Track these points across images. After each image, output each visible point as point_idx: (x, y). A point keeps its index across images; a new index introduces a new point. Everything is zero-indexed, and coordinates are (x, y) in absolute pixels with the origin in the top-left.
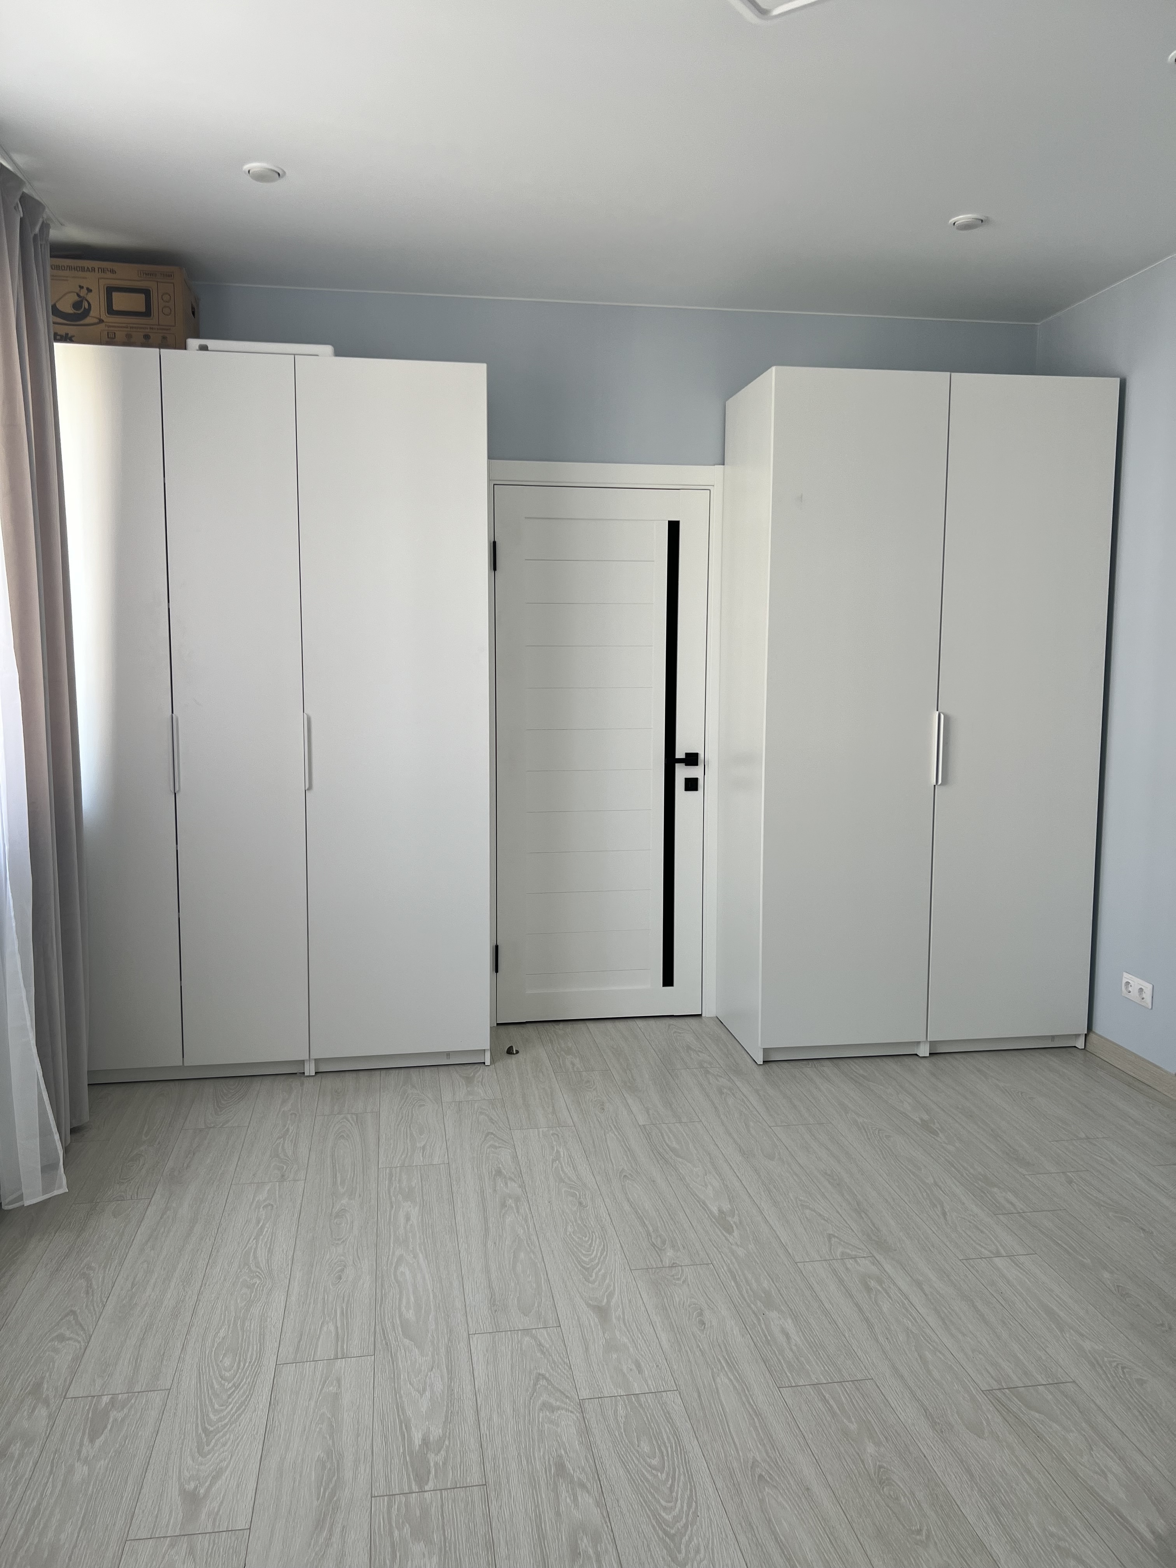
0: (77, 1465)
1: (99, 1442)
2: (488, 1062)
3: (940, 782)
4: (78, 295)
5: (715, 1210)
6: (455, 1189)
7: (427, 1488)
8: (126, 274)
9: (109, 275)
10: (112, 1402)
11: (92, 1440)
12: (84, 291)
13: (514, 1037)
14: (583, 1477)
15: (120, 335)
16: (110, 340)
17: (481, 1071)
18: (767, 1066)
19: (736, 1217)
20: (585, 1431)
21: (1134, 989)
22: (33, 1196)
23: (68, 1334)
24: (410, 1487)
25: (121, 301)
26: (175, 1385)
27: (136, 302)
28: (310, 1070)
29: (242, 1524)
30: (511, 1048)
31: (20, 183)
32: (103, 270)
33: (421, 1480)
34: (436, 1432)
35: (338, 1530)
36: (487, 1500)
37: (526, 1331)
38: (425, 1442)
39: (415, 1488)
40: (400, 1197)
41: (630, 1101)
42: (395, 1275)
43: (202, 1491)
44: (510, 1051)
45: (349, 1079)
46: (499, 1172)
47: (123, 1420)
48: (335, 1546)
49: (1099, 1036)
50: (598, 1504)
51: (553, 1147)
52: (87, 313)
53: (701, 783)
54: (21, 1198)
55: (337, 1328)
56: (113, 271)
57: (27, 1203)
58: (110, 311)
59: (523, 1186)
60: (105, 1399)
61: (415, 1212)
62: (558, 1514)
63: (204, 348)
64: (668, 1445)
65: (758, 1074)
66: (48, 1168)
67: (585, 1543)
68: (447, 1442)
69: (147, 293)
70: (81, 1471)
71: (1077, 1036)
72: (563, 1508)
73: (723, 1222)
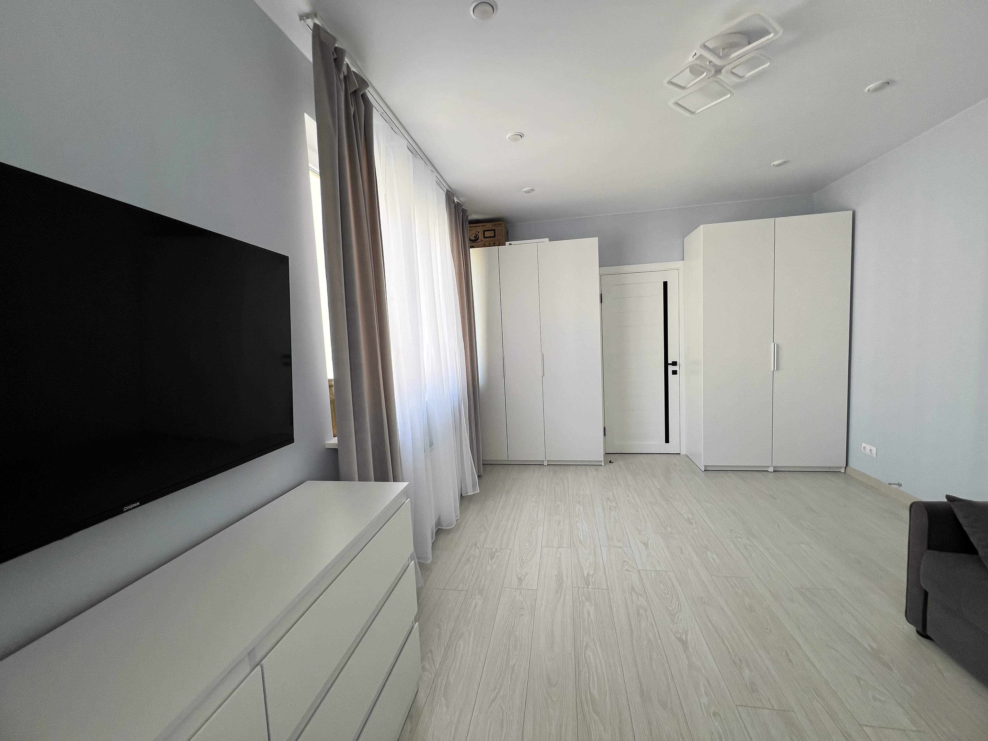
0: (488, 565)
1: (493, 560)
2: (603, 465)
3: (775, 369)
4: (476, 234)
5: (686, 518)
6: (594, 502)
7: (589, 587)
8: (489, 226)
9: (484, 227)
10: (496, 550)
11: (491, 560)
12: (477, 233)
13: (611, 458)
14: (641, 592)
15: (487, 244)
16: (485, 246)
17: (601, 468)
18: (705, 472)
19: (694, 520)
20: (641, 579)
21: (867, 450)
22: (470, 493)
23: (482, 531)
24: (584, 586)
25: (487, 234)
26: (513, 548)
27: (491, 234)
28: (546, 464)
29: (535, 588)
30: (611, 461)
31: (462, 205)
32: (482, 226)
33: (588, 584)
34: (591, 572)
35: (562, 595)
36: (609, 594)
37: (620, 547)
38: (588, 574)
39: (585, 586)
40: (576, 503)
41: (654, 481)
42: (576, 525)
43: (523, 578)
44: (610, 462)
45: (558, 467)
46: (608, 499)
47: (499, 556)
48: (562, 598)
49: (853, 468)
50: (646, 601)
51: (626, 493)
52: (478, 238)
53: (678, 372)
54: (467, 493)
55: (559, 539)
56: (485, 226)
57: (469, 494)
58: (485, 237)
59: (617, 503)
60: (494, 549)
61: (581, 508)
62: (632, 601)
63: (510, 244)
64: (670, 587)
65: (703, 474)
66: (474, 486)
67: (642, 611)
68: (595, 576)
69: (494, 230)
70: (489, 568)
71: (841, 467)
72: (634, 600)
73: (689, 521)
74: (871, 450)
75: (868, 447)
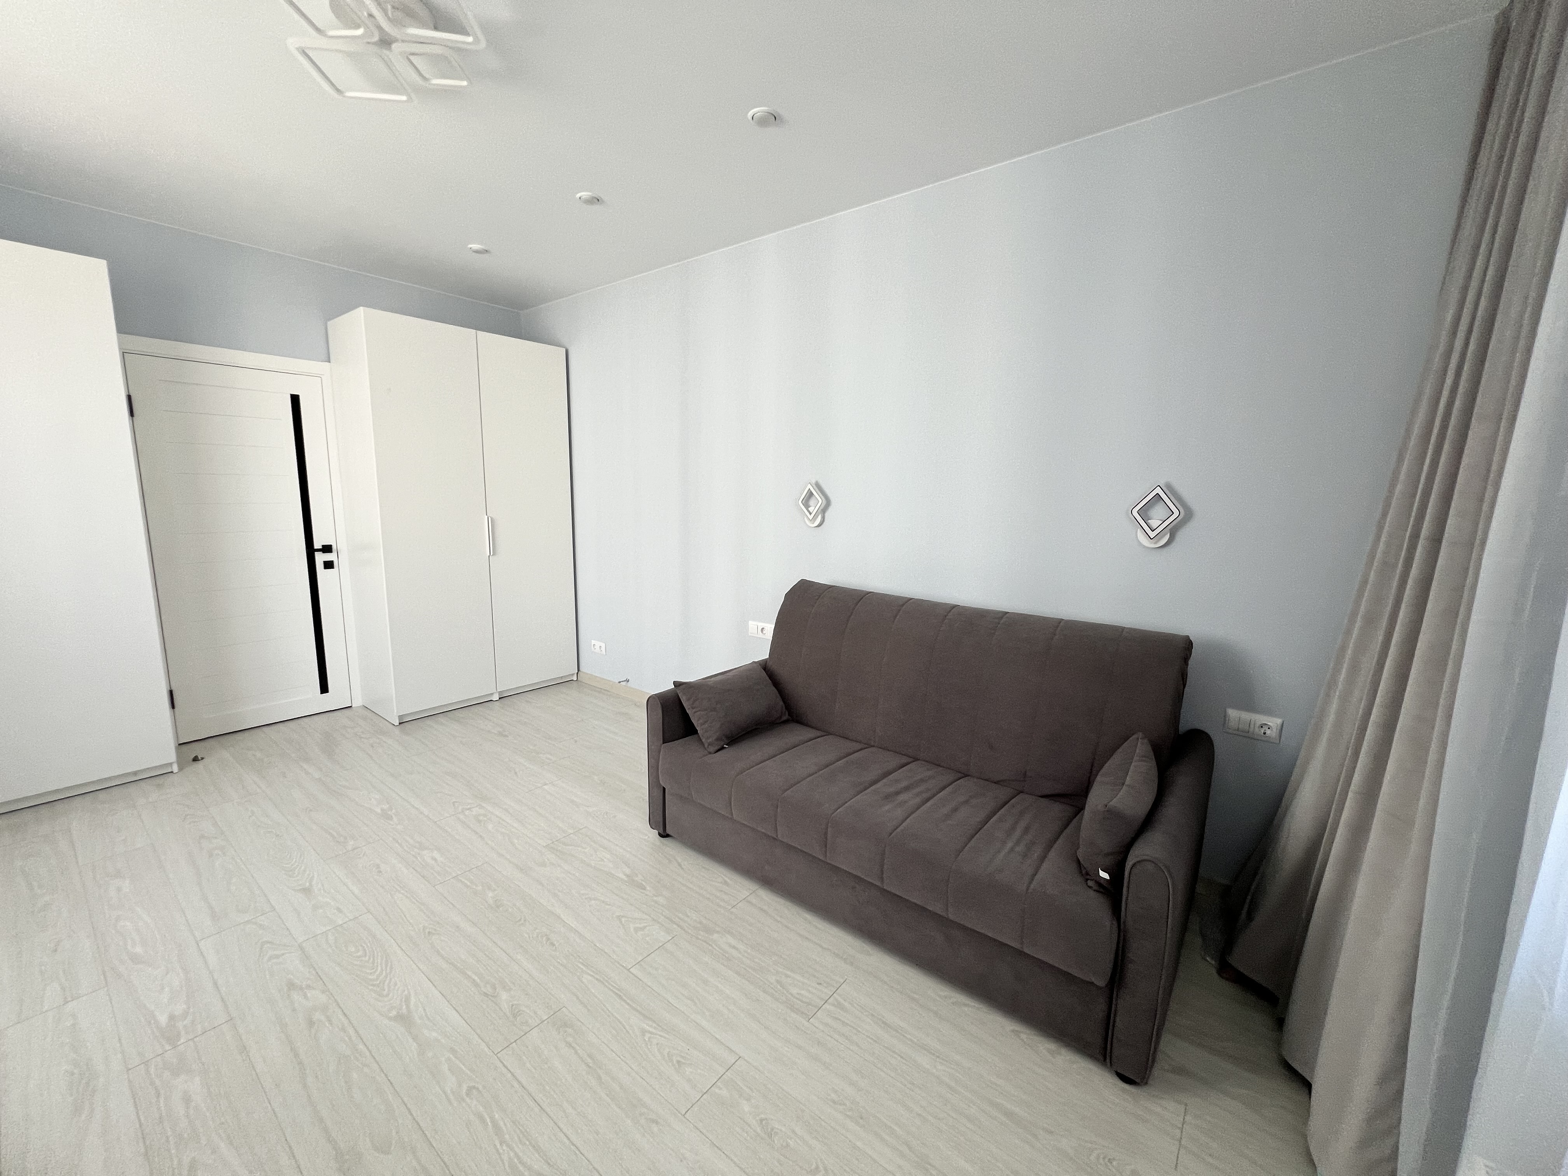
2: (176, 771)
3: (492, 554)
13: (197, 750)
14: (309, 983)
17: (170, 779)
18: (402, 725)
19: (393, 810)
20: (306, 958)
21: (597, 647)
24: (165, 1049)
30: (196, 757)
33: (175, 1040)
34: (180, 1009)
35: (97, 1106)
36: (234, 1026)
37: (247, 922)
38: (172, 1018)
39: (168, 1047)
41: (306, 767)
48: (98, 1115)
49: (585, 673)
50: (323, 992)
53: (336, 564)
55: (62, 983)
61: (126, 884)
62: (294, 1010)
65: (397, 731)
67: (317, 1015)
68: (191, 1011)
71: (573, 674)
72: (297, 1006)
74: (600, 647)
75: (598, 644)
